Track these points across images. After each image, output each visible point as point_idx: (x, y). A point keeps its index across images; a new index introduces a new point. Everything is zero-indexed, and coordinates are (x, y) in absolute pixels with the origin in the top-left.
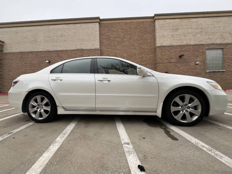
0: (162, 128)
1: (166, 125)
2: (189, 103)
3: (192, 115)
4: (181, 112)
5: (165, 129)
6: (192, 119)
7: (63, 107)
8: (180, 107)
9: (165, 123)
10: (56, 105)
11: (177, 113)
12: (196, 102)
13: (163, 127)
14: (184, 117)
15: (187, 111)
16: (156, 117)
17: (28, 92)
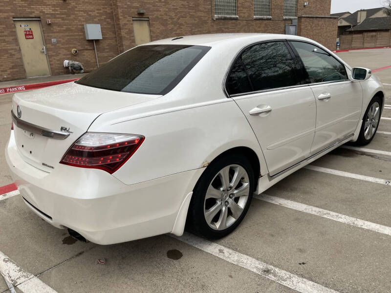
17: (205, 168)
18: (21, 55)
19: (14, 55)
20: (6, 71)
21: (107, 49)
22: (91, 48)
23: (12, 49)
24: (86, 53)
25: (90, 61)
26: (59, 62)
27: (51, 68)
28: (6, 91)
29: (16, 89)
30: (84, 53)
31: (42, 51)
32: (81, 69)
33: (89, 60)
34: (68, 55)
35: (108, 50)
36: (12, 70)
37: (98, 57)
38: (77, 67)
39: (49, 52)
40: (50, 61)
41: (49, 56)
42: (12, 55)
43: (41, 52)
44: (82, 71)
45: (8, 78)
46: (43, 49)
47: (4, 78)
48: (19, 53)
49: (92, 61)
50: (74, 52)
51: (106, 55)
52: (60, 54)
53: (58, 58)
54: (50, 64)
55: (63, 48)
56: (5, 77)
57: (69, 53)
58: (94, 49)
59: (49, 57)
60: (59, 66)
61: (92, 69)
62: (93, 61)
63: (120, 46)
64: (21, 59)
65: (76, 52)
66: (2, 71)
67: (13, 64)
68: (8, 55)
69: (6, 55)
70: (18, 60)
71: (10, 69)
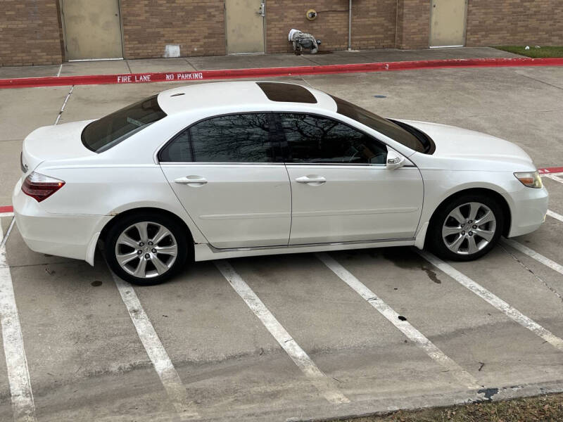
0: (423, 269)
1: (430, 261)
2: (477, 218)
3: (478, 239)
4: (461, 236)
5: (428, 271)
6: (478, 247)
7: (209, 245)
8: (460, 228)
9: (429, 258)
10: (193, 241)
11: (451, 238)
12: (490, 216)
13: (425, 267)
14: (465, 245)
15: (471, 234)
16: (414, 248)
17: (113, 217)
18: (225, 17)
19: (214, 16)
20: (198, 40)
21: (373, 11)
22: (343, 9)
23: (212, 7)
24: (331, 18)
25: (336, 32)
26: (282, 32)
27: (268, 41)
28: (176, 78)
29: (190, 76)
30: (329, 18)
31: (259, 12)
32: (313, 47)
33: (336, 30)
34: (299, 19)
35: (374, 14)
36: (206, 40)
37: (353, 25)
38: (307, 44)
39: (268, 14)
40: (268, 29)
41: (268, 20)
42: (211, 16)
43: (257, 13)
44: (315, 51)
45: (198, 52)
46: (261, 8)
47: (193, 52)
48: (223, 13)
49: (339, 33)
50: (310, 16)
51: (370, 23)
52: (286, 17)
53: (281, 25)
54: (267, 34)
55: (293, 8)
56: (196, 49)
57: (302, 16)
58: (348, 11)
59: (267, 22)
60: (281, 37)
61: (337, 46)
62: (342, 33)
63: (399, 7)
64: (223, 23)
65: (313, 15)
66: (192, 41)
67: (210, 31)
68: (205, 16)
69: (202, 16)
70: (219, 25)
71: (205, 37)
